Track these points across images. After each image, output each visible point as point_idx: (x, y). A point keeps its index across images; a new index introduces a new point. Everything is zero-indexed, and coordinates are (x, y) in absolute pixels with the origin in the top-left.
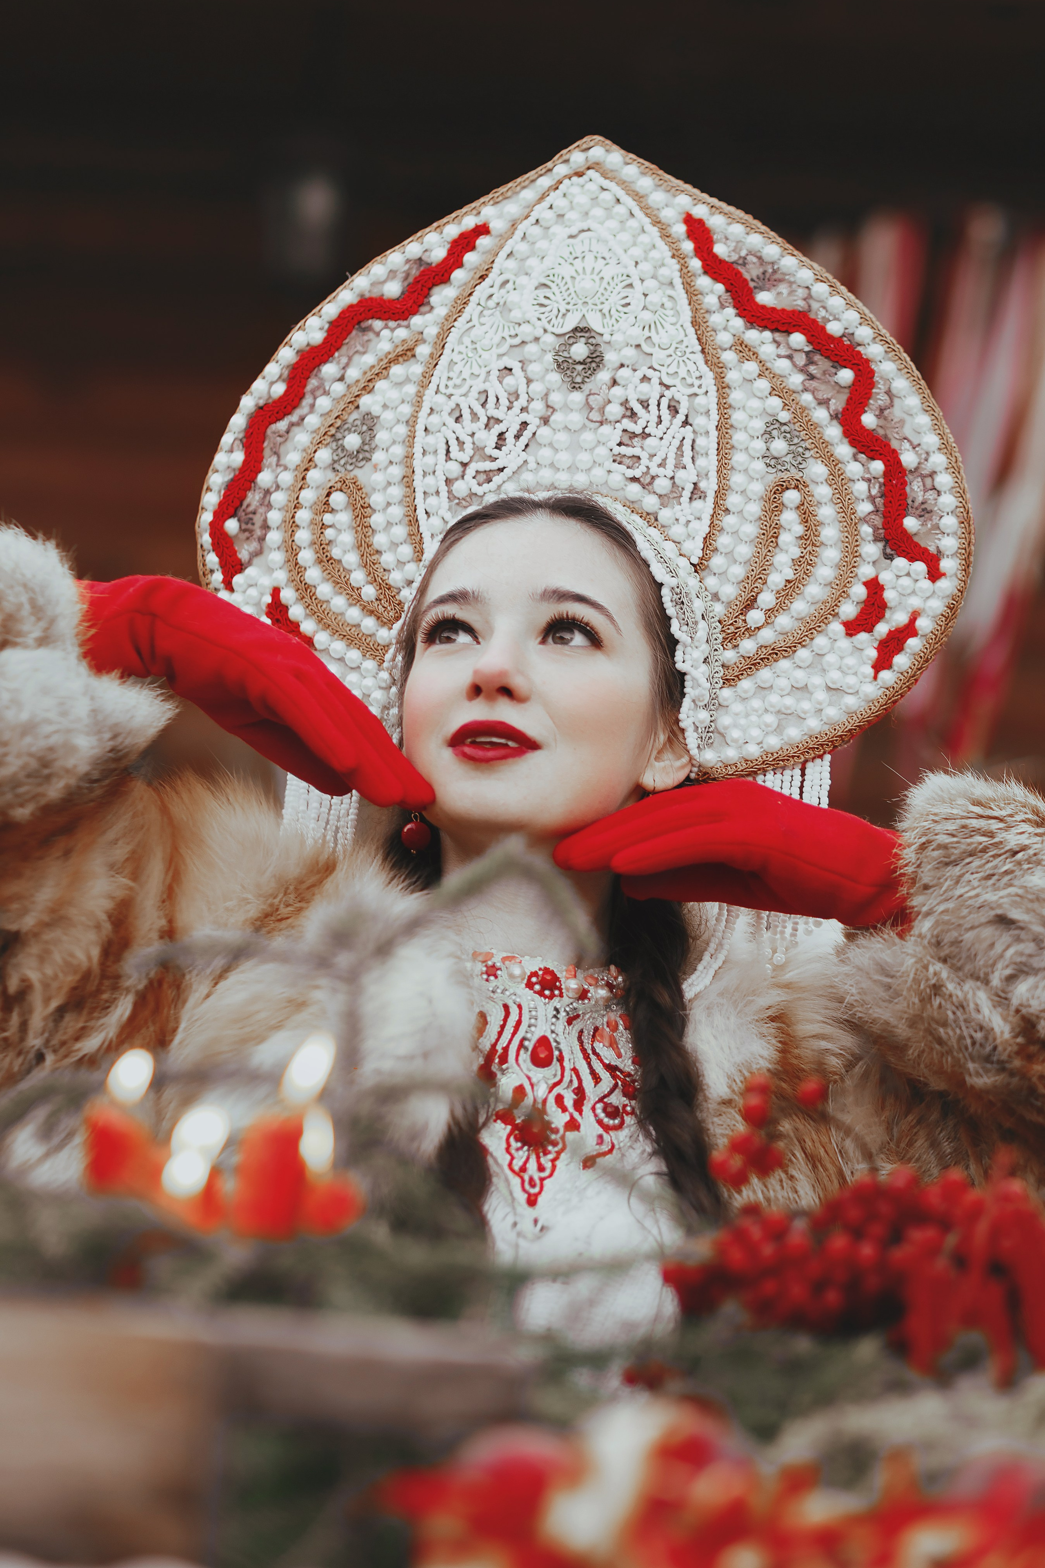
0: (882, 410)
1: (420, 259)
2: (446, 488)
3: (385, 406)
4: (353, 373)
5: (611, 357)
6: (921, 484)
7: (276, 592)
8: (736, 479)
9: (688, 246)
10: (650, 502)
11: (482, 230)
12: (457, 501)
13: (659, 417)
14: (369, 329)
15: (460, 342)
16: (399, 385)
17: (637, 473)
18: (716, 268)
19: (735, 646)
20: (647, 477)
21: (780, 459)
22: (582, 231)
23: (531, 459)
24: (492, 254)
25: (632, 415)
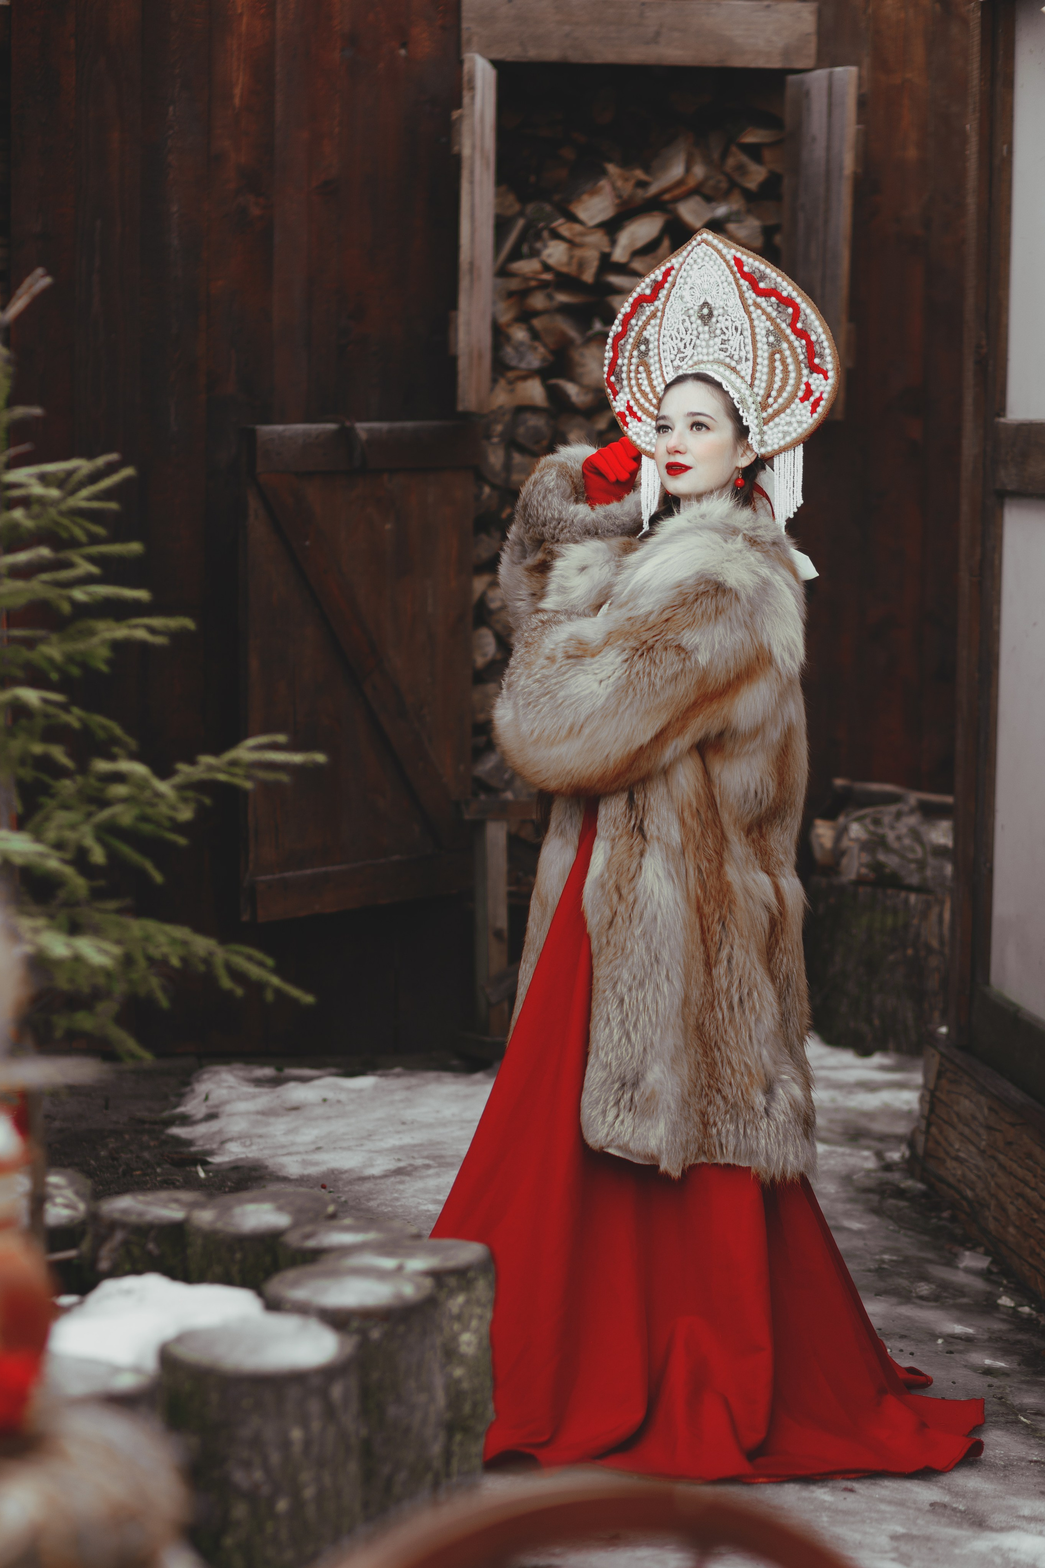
0: (803, 321)
1: (655, 280)
2: (671, 366)
3: (650, 335)
4: (640, 323)
5: (715, 313)
6: (819, 346)
7: (628, 402)
8: (759, 353)
9: (735, 269)
10: (733, 364)
11: (672, 268)
12: (675, 368)
13: (733, 333)
14: (643, 306)
15: (669, 310)
16: (654, 327)
17: (728, 354)
18: (745, 276)
19: (766, 411)
20: (731, 356)
21: (772, 344)
22: (702, 266)
23: (695, 352)
24: (676, 277)
25: (724, 333)
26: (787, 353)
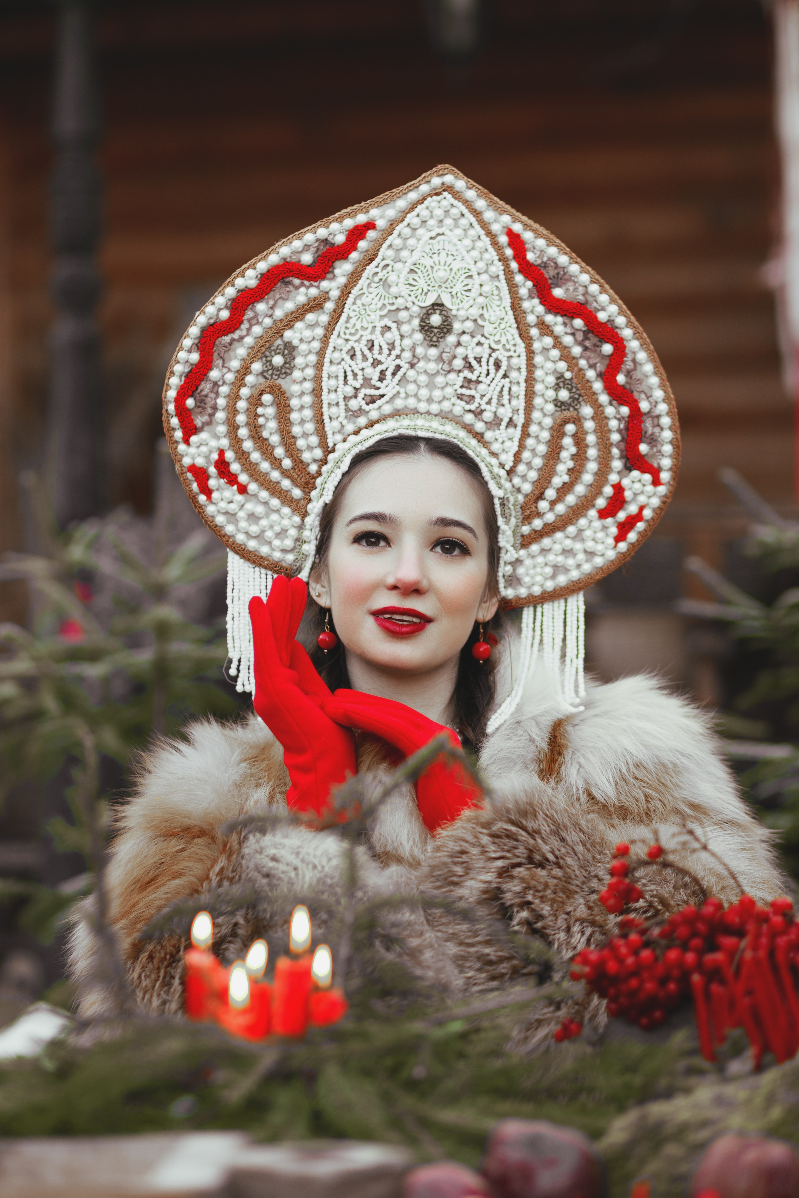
0: (629, 372)
1: (326, 239)
2: (343, 403)
3: (301, 340)
4: (279, 313)
5: (457, 326)
6: (651, 422)
7: (222, 453)
8: (536, 415)
9: (509, 252)
10: (479, 426)
11: (370, 225)
12: (351, 413)
13: (488, 370)
14: (290, 283)
15: (354, 303)
16: (312, 327)
17: (473, 407)
18: (527, 269)
19: (530, 523)
20: (479, 410)
21: (563, 403)
22: (438, 235)
23: (402, 391)
24: (378, 245)
25: (470, 367)
26: (589, 425)
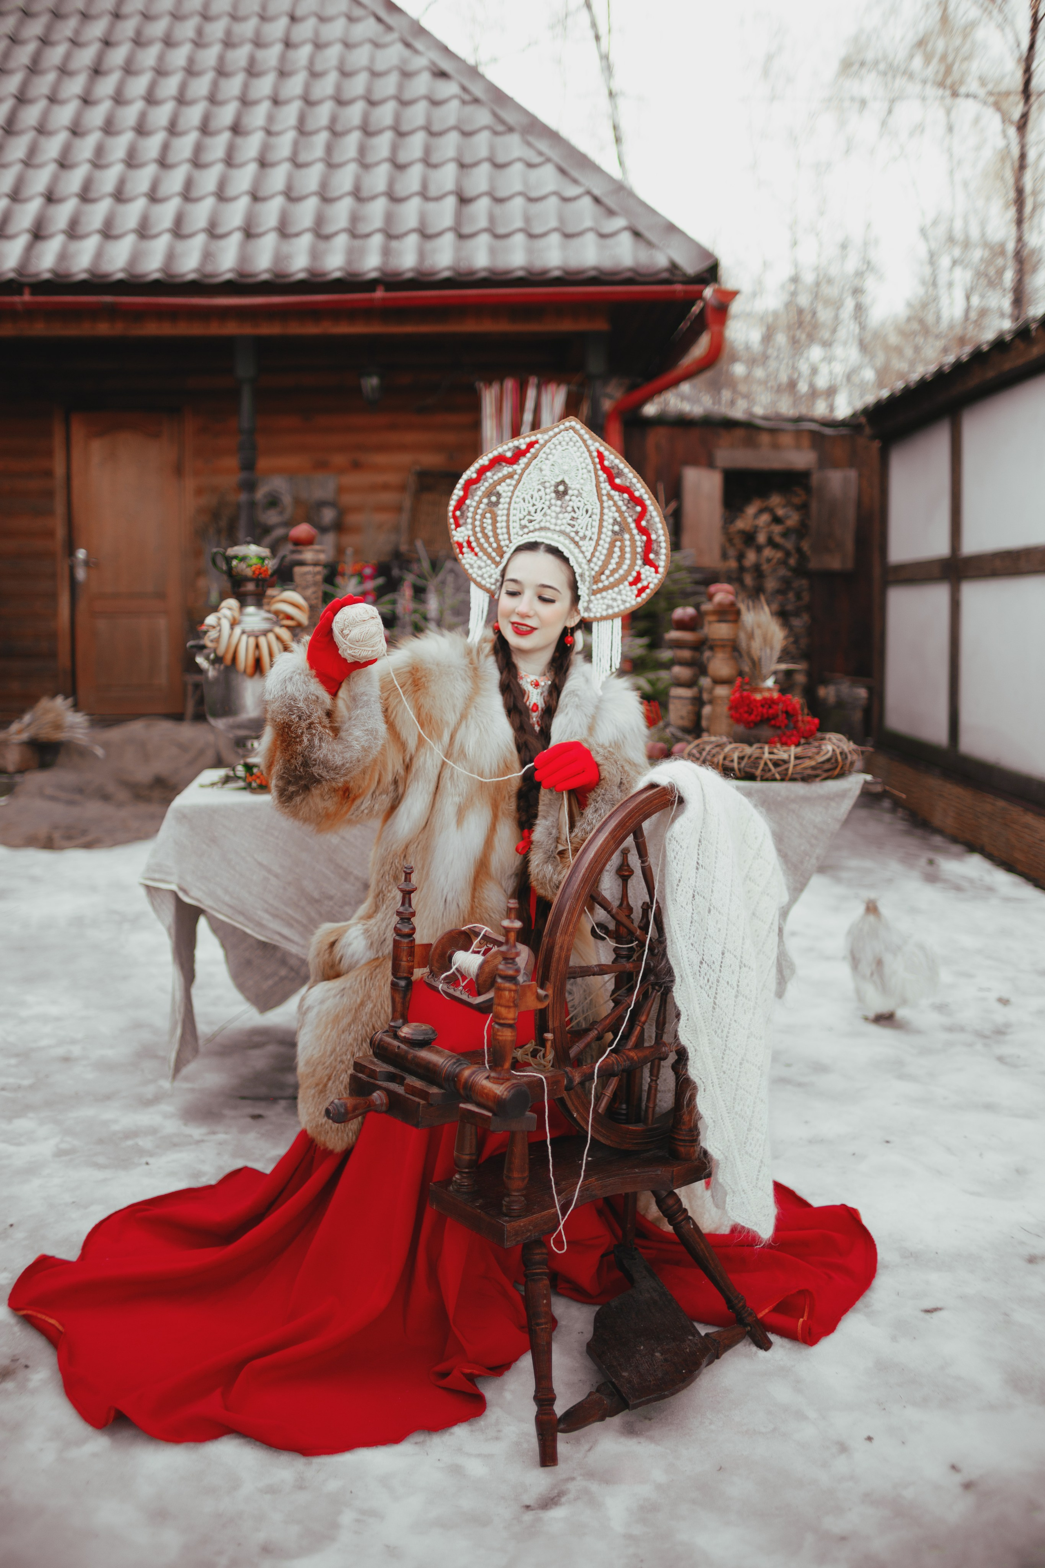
0: (648, 520)
1: (518, 446)
2: (519, 522)
3: (503, 491)
4: (496, 478)
5: (570, 492)
7: (468, 537)
8: (603, 536)
9: (597, 460)
10: (577, 539)
11: (536, 442)
12: (521, 527)
14: (500, 464)
15: (528, 477)
16: (509, 485)
17: (574, 529)
18: (605, 469)
20: (578, 531)
21: (616, 532)
22: (566, 449)
23: (544, 518)
24: (539, 450)
25: (574, 511)
26: (627, 543)
